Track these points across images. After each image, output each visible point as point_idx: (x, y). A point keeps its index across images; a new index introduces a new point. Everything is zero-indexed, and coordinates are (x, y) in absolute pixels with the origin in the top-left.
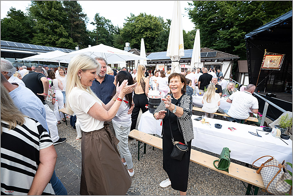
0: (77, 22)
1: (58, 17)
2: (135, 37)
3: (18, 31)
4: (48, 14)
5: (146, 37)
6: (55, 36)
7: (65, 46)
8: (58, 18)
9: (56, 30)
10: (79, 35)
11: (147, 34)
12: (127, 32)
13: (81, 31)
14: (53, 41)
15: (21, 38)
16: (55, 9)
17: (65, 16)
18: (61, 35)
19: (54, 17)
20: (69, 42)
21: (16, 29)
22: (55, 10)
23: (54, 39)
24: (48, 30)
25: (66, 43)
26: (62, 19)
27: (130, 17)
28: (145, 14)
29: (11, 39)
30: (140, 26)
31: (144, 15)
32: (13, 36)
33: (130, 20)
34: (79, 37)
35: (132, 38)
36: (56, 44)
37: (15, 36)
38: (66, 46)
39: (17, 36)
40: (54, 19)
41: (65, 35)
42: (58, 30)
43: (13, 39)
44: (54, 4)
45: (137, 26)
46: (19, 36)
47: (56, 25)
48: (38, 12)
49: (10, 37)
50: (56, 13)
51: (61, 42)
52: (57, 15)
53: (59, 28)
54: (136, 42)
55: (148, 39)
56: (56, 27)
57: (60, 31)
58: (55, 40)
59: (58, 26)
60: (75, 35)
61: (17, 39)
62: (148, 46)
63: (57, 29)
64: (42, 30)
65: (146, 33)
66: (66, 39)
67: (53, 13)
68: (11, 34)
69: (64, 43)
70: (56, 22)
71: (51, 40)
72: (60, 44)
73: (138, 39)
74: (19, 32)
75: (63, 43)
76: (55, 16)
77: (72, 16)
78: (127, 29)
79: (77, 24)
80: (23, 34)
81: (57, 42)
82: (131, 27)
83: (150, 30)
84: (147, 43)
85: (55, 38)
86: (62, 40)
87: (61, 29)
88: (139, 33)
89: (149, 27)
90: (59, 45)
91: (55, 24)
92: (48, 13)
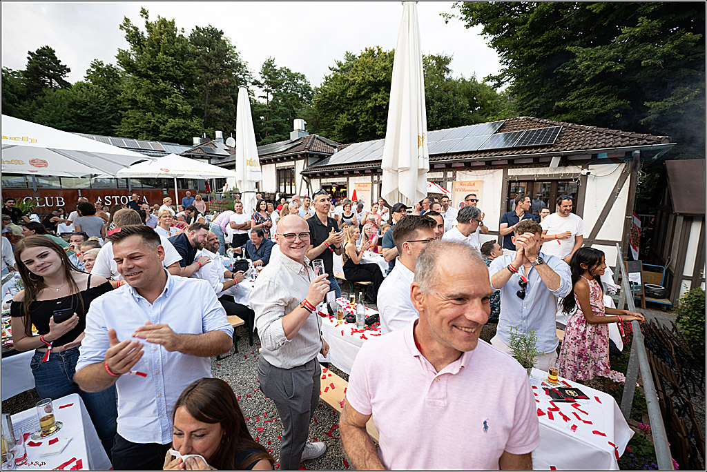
0: (215, 81)
1: (170, 71)
2: (348, 110)
3: (92, 108)
4: (148, 66)
5: (375, 106)
6: (160, 115)
7: (181, 137)
8: (171, 73)
9: (163, 101)
10: (219, 111)
11: (376, 100)
12: (327, 96)
13: (224, 101)
14: (155, 125)
15: (98, 122)
16: (165, 53)
17: (188, 68)
18: (174, 113)
19: (161, 72)
20: (190, 128)
21: (89, 104)
22: (165, 56)
23: (157, 121)
24: (144, 101)
25: (185, 128)
26: (180, 76)
27: (344, 61)
28: (379, 50)
29: (72, 124)
30: (359, 80)
31: (376, 52)
32: (80, 118)
33: (343, 70)
34: (217, 114)
35: (342, 111)
36: (161, 133)
37: (86, 117)
38: (183, 137)
39: (89, 117)
40: (162, 77)
41: (182, 112)
42: (167, 101)
43: (78, 124)
44: (164, 44)
45: (352, 79)
46: (95, 118)
47: (165, 90)
48: (129, 62)
49: (72, 121)
50: (166, 63)
51: (171, 128)
52: (168, 67)
53: (170, 97)
54: (348, 120)
55: (379, 111)
56: (165, 93)
57: (173, 102)
58: (160, 122)
59: (169, 91)
60: (209, 112)
61: (89, 123)
62: (380, 130)
63: (166, 98)
64: (134, 103)
65: (374, 96)
66: (183, 121)
67: (161, 63)
68: (77, 115)
69: (178, 129)
70: (166, 83)
71: (151, 122)
72: (169, 131)
73: (355, 112)
74: (95, 110)
75: (176, 129)
76: (164, 70)
77: (206, 67)
78: (328, 90)
79: (216, 85)
80: (104, 114)
81: (162, 127)
82: (341, 84)
83: (384, 90)
84: (378, 122)
85: (159, 118)
86: (172, 122)
87: (176, 98)
88: (357, 97)
89: (383, 80)
90: (166, 134)
91: (162, 87)
92: (149, 63)
